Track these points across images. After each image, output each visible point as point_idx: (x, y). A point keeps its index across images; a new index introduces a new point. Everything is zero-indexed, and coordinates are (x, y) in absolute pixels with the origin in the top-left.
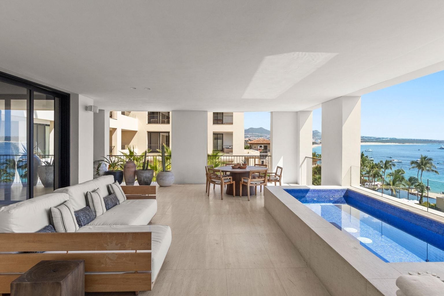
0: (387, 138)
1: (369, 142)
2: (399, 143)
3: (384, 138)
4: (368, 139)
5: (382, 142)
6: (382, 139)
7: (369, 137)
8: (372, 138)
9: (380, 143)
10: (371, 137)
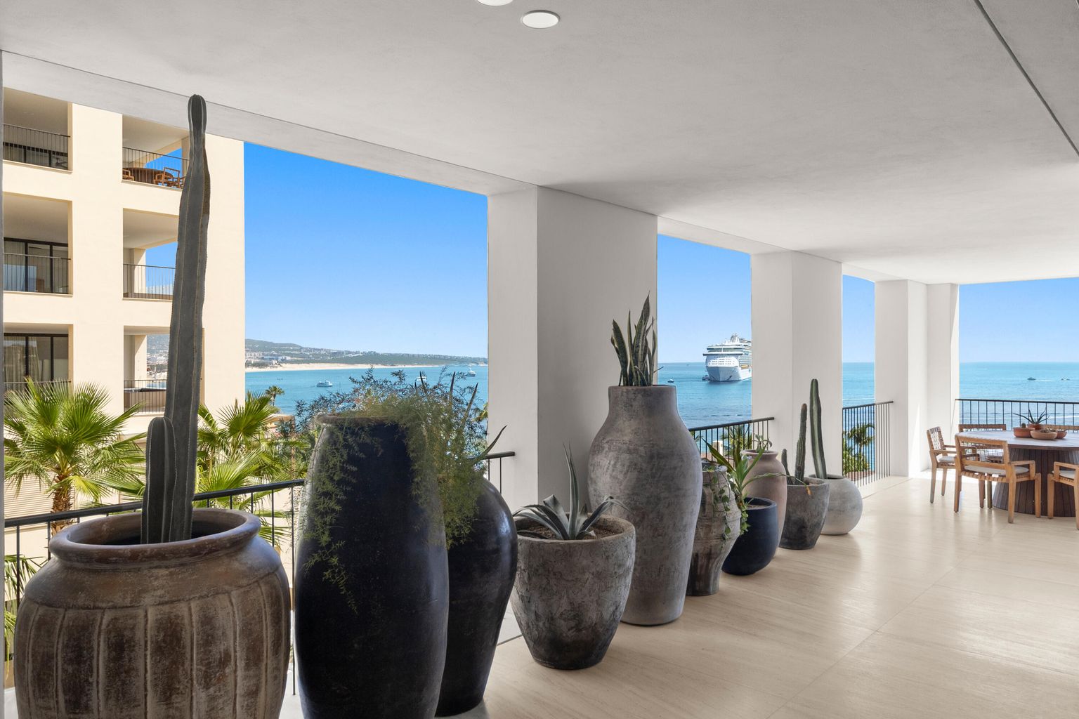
0: (356, 353)
1: (317, 362)
2: (384, 365)
3: (349, 353)
4: (313, 355)
5: (346, 363)
6: (347, 354)
7: (314, 349)
8: (322, 352)
9: (342, 365)
10: (319, 350)
